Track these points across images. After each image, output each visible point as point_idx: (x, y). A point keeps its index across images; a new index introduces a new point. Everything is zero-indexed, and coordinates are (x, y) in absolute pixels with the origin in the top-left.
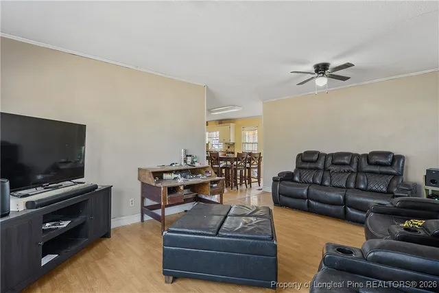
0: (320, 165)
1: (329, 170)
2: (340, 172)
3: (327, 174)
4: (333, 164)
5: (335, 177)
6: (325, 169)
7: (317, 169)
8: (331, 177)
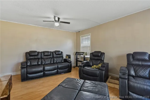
0: (40, 56)
1: (43, 58)
2: (47, 58)
3: (43, 60)
4: (44, 56)
5: (46, 60)
6: (41, 58)
7: (39, 59)
8: (45, 61)
